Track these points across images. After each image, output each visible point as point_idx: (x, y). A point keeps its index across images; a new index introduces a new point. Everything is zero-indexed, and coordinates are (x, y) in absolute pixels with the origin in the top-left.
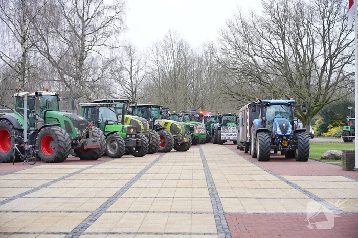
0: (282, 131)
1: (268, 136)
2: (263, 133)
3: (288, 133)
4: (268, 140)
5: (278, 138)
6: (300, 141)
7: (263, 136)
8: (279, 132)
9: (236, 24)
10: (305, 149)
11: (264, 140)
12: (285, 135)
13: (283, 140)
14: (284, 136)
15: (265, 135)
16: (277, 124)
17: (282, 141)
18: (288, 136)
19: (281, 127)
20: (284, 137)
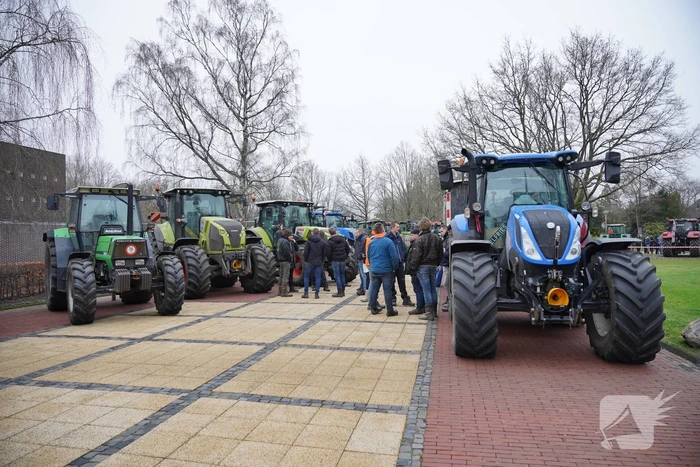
0: (543, 250)
1: (489, 269)
2: (469, 257)
3: (570, 257)
4: (490, 283)
5: (530, 275)
6: (620, 286)
7: (470, 270)
8: (532, 252)
9: (458, 104)
10: (647, 321)
11: (470, 284)
12: (555, 266)
13: (547, 283)
14: (551, 267)
15: (477, 263)
16: (524, 221)
17: (545, 289)
18: (568, 269)
19: (541, 235)
20: (554, 274)
